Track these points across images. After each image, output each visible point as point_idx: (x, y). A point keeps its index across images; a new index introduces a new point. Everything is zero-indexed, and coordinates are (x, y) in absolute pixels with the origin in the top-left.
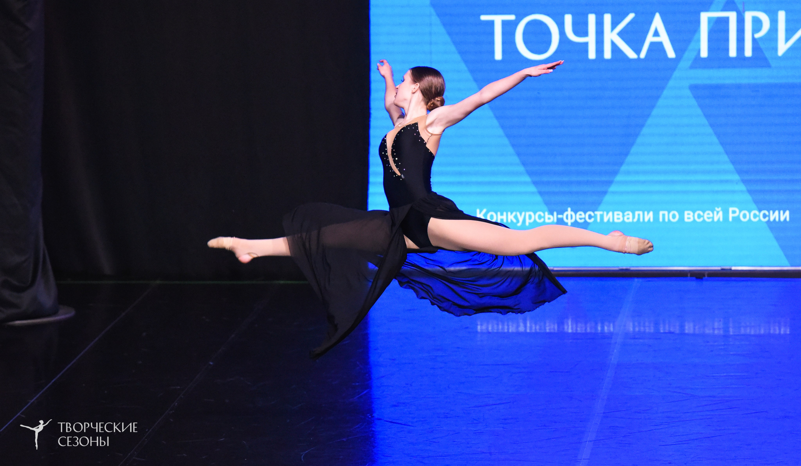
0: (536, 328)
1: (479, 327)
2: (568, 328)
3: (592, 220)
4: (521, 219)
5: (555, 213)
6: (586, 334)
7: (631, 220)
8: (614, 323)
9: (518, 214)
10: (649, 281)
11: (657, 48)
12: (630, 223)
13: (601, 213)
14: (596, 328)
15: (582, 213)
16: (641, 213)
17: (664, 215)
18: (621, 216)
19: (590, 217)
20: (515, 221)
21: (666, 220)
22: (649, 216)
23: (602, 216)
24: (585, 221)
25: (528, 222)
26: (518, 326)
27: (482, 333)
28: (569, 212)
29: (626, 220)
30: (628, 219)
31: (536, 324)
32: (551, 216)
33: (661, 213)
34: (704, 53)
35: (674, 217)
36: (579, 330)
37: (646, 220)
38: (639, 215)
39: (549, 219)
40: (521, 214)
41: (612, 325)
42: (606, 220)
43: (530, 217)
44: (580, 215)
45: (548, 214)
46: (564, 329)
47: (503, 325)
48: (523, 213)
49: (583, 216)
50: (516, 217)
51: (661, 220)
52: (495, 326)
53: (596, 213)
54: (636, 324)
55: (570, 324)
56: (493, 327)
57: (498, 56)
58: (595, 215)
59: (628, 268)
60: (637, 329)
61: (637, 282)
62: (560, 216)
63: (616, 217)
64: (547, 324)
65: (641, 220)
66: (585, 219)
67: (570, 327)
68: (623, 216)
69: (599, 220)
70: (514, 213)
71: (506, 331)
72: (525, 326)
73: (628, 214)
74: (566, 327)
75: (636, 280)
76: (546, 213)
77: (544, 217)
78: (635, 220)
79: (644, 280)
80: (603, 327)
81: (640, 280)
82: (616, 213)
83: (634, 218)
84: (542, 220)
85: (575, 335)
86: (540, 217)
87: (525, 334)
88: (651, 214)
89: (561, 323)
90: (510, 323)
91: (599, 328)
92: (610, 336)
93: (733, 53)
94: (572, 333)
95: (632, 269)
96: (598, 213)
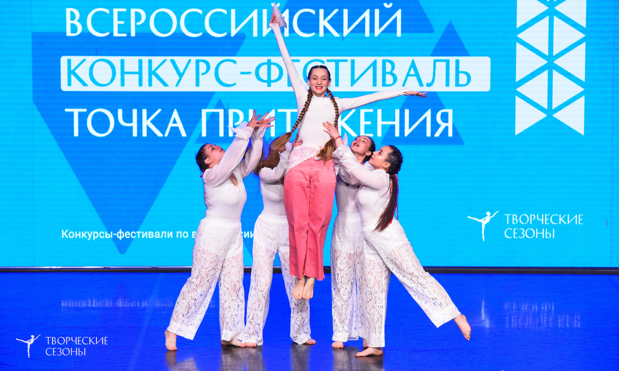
0: (100, 304)
1: (63, 304)
2: (119, 304)
3: (135, 236)
4: (90, 236)
5: (112, 233)
6: (130, 308)
7: (159, 237)
8: (148, 301)
9: (88, 233)
10: (170, 275)
11: (175, 130)
12: (158, 238)
13: (141, 232)
14: (137, 305)
15: (128, 232)
16: (165, 232)
17: (179, 234)
18: (152, 235)
19: (134, 235)
20: (86, 237)
21: (181, 237)
22: (170, 235)
23: (141, 235)
24: (131, 237)
25: (94, 238)
26: (88, 303)
27: (64, 308)
28: (120, 232)
29: (156, 237)
30: (157, 236)
31: (98, 302)
32: (109, 234)
33: (178, 232)
34: (204, 134)
35: (185, 235)
36: (126, 306)
37: (168, 237)
38: (164, 234)
39: (108, 236)
40: (90, 233)
41: (146, 302)
42: (143, 237)
43: (96, 235)
44: (127, 233)
45: (107, 233)
46: (116, 305)
47: (78, 303)
48: (91, 232)
49: (129, 234)
50: (87, 235)
51: (177, 237)
52: (73, 303)
53: (137, 232)
54: (162, 301)
55: (120, 302)
56: (71, 304)
57: (76, 134)
58: (137, 234)
59: (157, 267)
60: (162, 305)
61: (162, 275)
62: (115, 234)
63: (149, 235)
64: (106, 302)
65: (165, 237)
66: (130, 236)
67: (120, 303)
68: (154, 234)
69: (139, 237)
70: (86, 232)
71: (80, 306)
72: (92, 303)
73: (157, 233)
74: (118, 304)
75: (161, 274)
76: (106, 232)
77: (105, 235)
78: (162, 237)
79: (167, 274)
80: (141, 304)
81: (164, 274)
82: (149, 232)
83: (161, 235)
84: (103, 237)
85: (123, 309)
86: (102, 235)
87: (92, 308)
88: (171, 233)
89: (115, 301)
90: (83, 301)
91: (138, 304)
92: (145, 309)
93: (221, 134)
94: (121, 307)
95: (159, 267)
96: (139, 232)
